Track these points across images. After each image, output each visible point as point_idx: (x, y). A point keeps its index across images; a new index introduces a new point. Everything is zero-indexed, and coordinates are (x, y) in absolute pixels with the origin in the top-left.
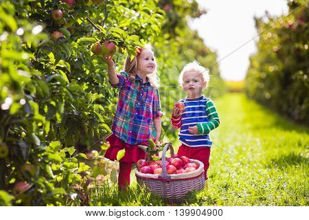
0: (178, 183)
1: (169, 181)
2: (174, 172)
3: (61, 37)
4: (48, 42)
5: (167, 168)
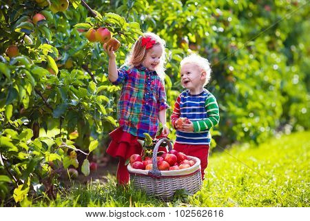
1: (159, 177)
3: (43, 20)
4: (27, 25)
5: (159, 164)
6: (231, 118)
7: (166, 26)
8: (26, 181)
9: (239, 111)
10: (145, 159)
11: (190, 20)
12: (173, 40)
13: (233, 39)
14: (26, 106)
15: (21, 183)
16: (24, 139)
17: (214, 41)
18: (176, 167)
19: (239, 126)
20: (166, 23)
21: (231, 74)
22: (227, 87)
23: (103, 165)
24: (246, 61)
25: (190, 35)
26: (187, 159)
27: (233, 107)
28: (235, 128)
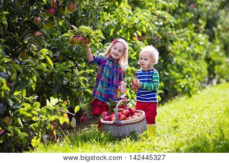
0: (126, 126)
1: (120, 125)
2: (124, 119)
3: (40, 35)
4: (31, 39)
5: (119, 116)
6: (172, 80)
7: (122, 27)
8: (39, 134)
9: (177, 75)
10: (111, 115)
11: (136, 22)
12: (128, 36)
13: (170, 29)
14: (34, 89)
15: (35, 135)
16: (35, 109)
17: (156, 32)
18: (130, 118)
19: (178, 84)
20: (122, 25)
21: (170, 51)
22: (168, 60)
23: (91, 117)
24: (179, 43)
25: (137, 31)
26: (136, 112)
27: (173, 73)
28: (175, 86)
